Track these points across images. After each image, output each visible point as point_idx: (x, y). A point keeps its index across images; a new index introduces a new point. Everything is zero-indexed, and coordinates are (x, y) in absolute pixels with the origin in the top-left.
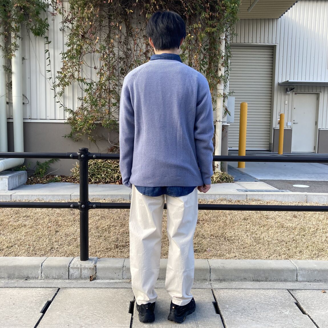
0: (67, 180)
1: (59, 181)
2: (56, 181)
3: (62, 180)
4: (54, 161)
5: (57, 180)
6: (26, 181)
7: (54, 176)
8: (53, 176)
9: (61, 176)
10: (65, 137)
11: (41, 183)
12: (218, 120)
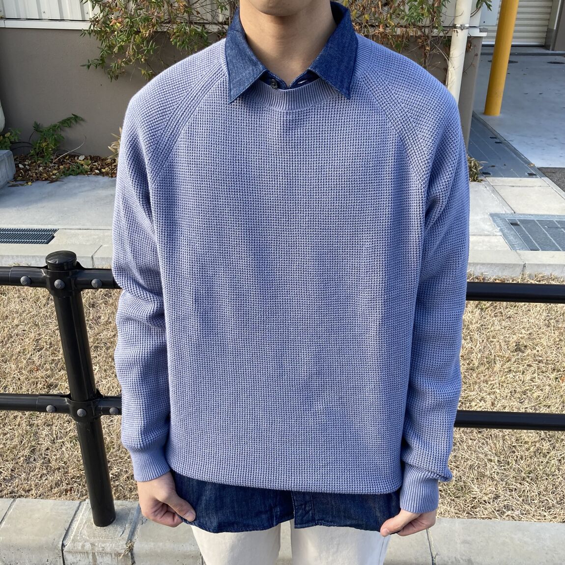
0: (103, 170)
1: (86, 172)
2: (79, 172)
3: (91, 170)
4: (71, 122)
5: (81, 168)
6: (11, 173)
7: (76, 158)
8: (73, 156)
9: (92, 158)
10: (89, 67)
11: (46, 180)
12: (458, 25)
